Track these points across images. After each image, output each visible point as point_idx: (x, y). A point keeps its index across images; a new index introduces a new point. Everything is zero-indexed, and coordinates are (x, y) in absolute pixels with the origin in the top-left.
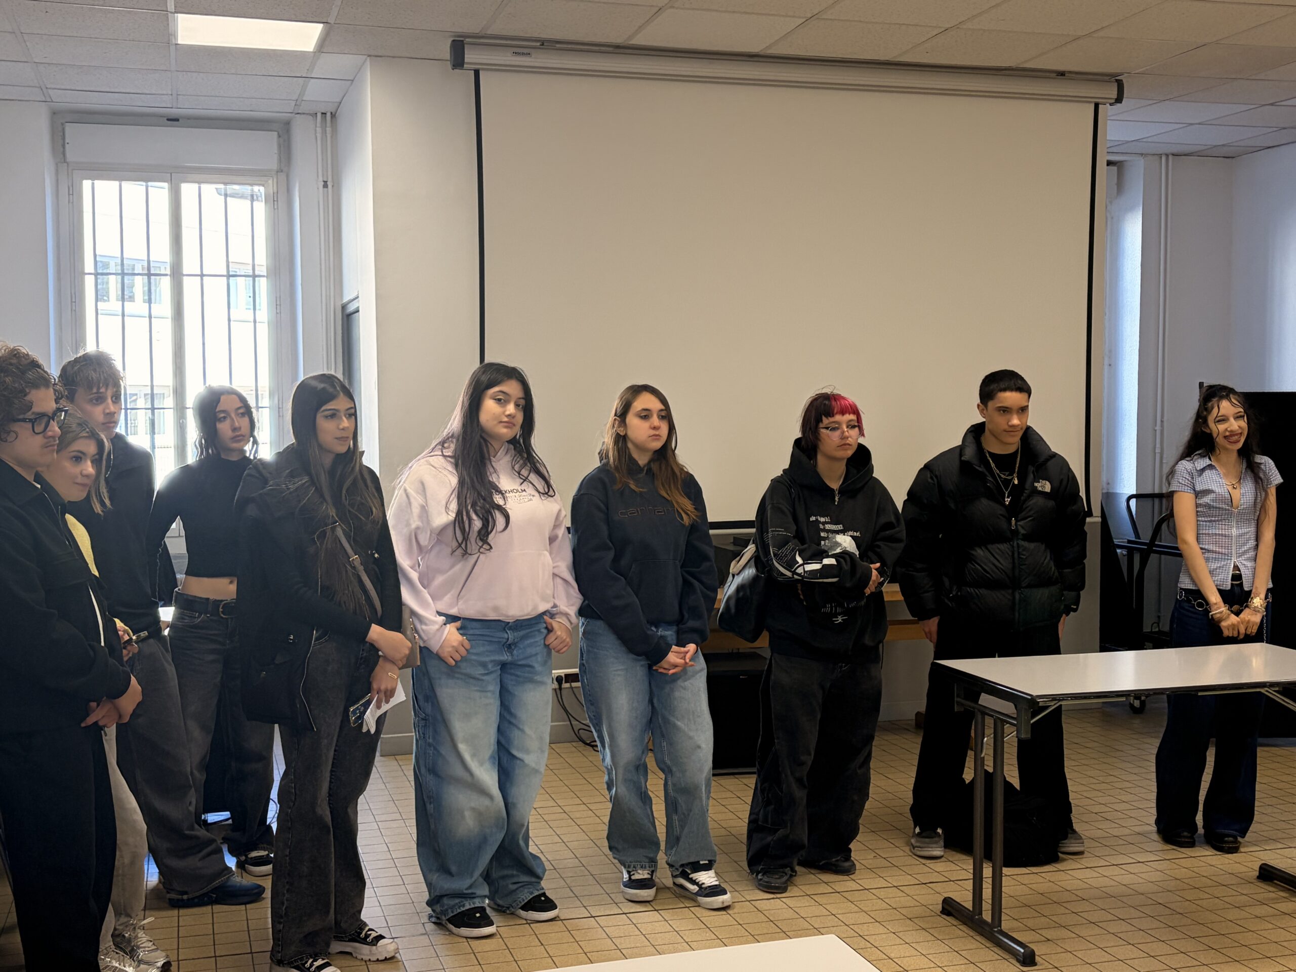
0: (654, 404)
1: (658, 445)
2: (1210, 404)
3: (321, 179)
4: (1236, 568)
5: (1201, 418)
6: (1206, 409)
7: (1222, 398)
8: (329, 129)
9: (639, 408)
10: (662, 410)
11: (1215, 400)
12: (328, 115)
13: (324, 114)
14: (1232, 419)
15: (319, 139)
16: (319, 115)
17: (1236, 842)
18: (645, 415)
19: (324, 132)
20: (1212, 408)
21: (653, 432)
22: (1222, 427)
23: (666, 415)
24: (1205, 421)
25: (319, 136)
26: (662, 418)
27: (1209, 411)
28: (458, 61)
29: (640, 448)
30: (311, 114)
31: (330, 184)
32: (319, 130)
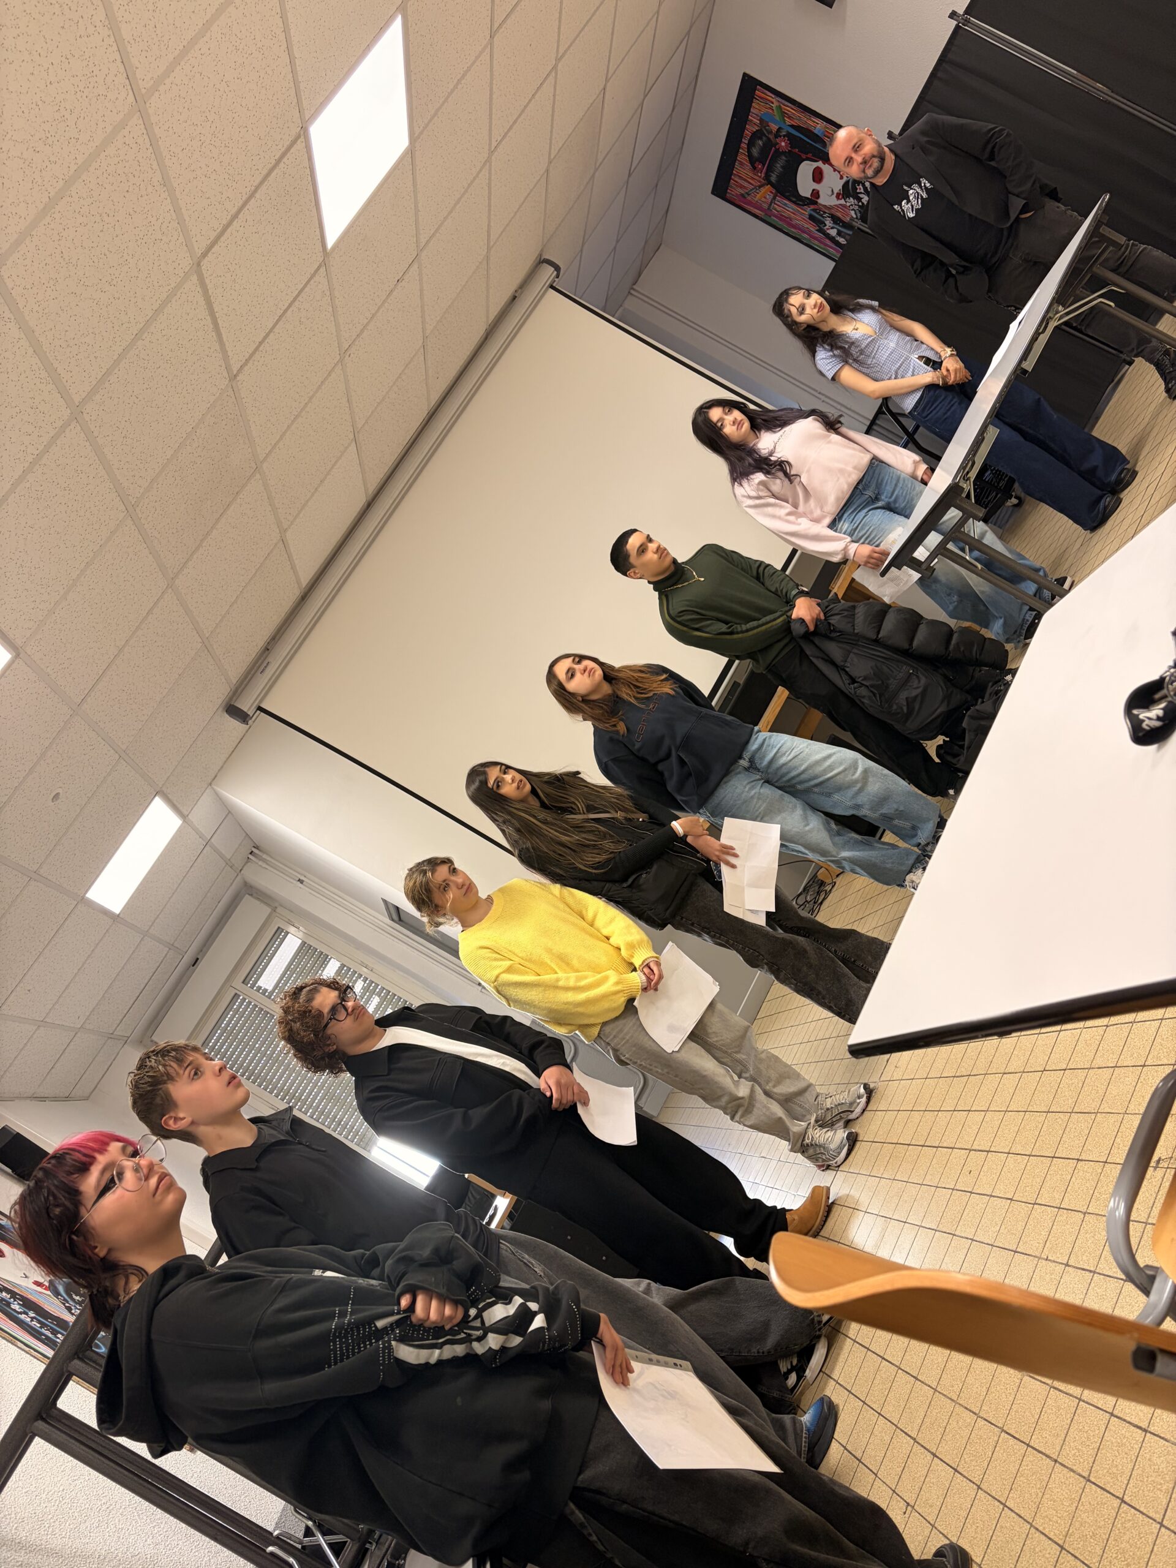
0: (567, 663)
1: (599, 672)
2: (786, 311)
3: (295, 882)
4: (921, 358)
5: (791, 325)
6: (788, 317)
7: (786, 300)
8: (264, 856)
9: (564, 676)
10: (574, 660)
11: (785, 304)
12: (254, 850)
13: (251, 853)
14: (806, 301)
15: (267, 867)
16: (250, 856)
17: (1129, 470)
18: (571, 674)
19: (264, 861)
20: (789, 311)
21: (587, 673)
22: (808, 311)
23: (581, 658)
24: (795, 323)
25: (264, 865)
26: (579, 662)
27: (790, 315)
28: (242, 717)
29: (596, 689)
30: (247, 862)
31: (302, 878)
32: (260, 863)
